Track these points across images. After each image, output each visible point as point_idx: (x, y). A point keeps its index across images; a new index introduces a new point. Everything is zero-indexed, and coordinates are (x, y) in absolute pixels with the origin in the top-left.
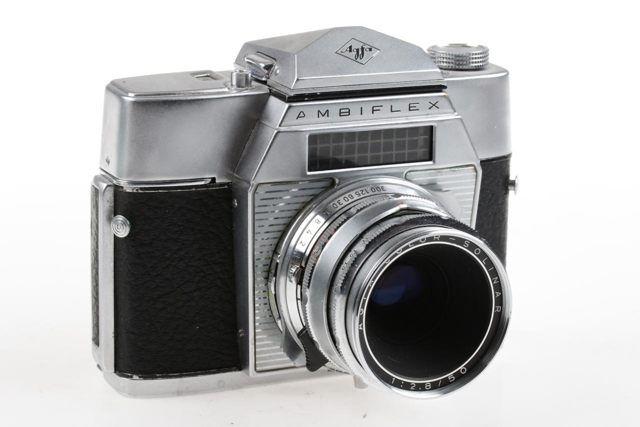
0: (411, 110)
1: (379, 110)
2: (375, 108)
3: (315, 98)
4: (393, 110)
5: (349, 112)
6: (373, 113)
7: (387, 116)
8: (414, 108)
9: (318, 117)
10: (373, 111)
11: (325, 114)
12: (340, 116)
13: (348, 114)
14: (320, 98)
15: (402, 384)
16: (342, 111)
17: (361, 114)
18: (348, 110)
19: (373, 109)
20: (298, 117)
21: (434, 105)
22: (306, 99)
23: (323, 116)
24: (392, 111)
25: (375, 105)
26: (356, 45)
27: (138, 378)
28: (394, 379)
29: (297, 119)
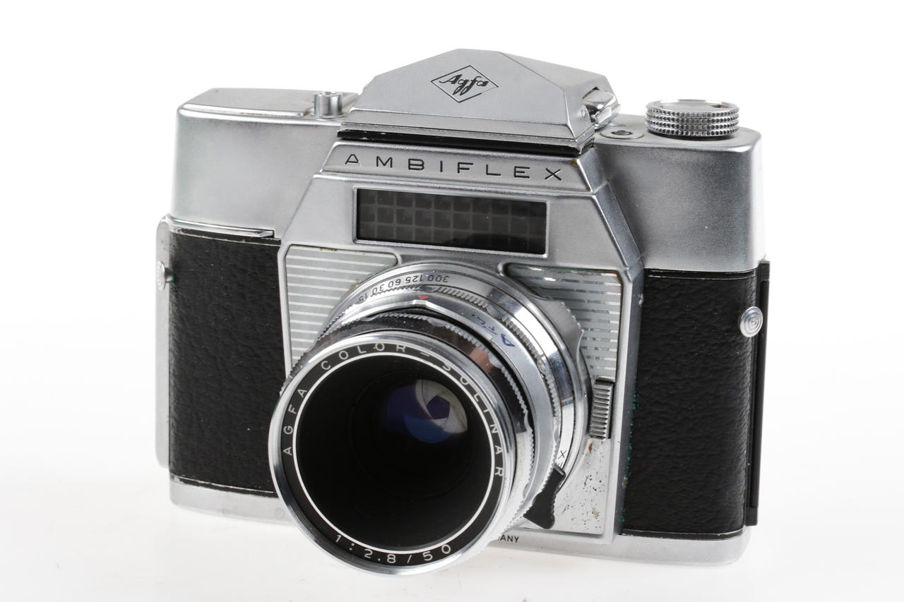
0: (518, 176)
1: (468, 169)
2: (461, 166)
3: (377, 139)
4: (489, 172)
5: (422, 165)
6: (459, 172)
7: (481, 180)
8: (522, 174)
9: (377, 166)
10: (459, 169)
11: (387, 162)
12: (410, 169)
13: (421, 167)
14: (384, 140)
15: (352, 547)
16: (412, 162)
17: (441, 171)
18: (420, 163)
19: (459, 166)
20: (348, 161)
21: (553, 174)
22: (364, 138)
23: (384, 165)
24: (487, 174)
25: (462, 161)
26: (468, 75)
27: (178, 480)
28: (340, 536)
29: (346, 163)
